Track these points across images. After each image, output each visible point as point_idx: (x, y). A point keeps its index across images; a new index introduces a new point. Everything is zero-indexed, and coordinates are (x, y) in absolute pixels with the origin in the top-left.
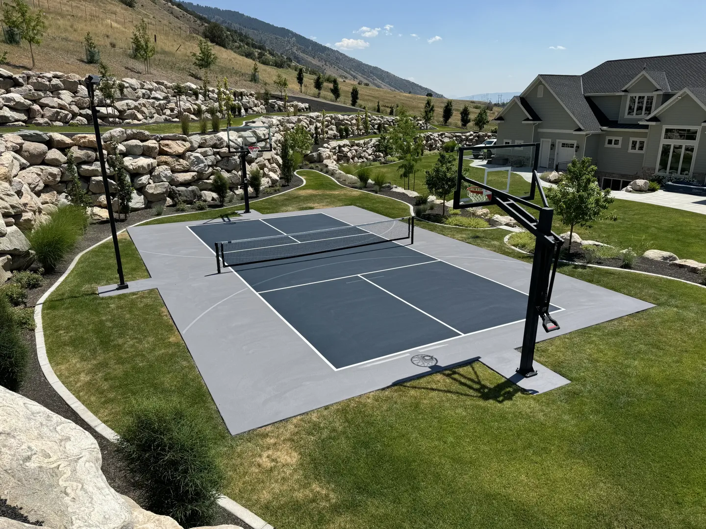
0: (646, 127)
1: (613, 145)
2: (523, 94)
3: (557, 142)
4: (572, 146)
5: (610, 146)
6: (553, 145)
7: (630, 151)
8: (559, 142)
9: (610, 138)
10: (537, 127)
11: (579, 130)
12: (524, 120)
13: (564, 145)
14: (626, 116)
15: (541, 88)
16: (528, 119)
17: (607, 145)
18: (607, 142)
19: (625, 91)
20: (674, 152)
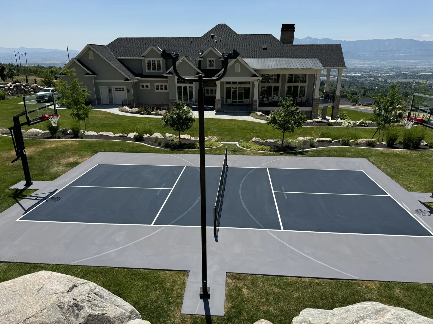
0: (166, 77)
1: (145, 88)
2: (78, 56)
3: (112, 88)
4: (123, 90)
5: (143, 88)
6: (110, 90)
7: (156, 91)
8: (113, 88)
9: (143, 84)
10: (95, 79)
11: (127, 79)
12: (86, 74)
13: (117, 90)
14: (147, 71)
15: (90, 52)
16: (88, 74)
17: (141, 88)
18: (141, 86)
19: (143, 56)
20: (189, 90)
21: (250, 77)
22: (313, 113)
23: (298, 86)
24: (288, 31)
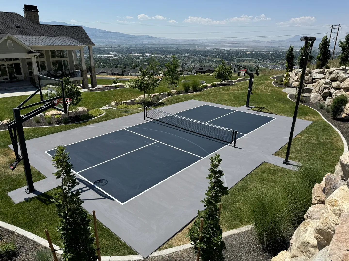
21: (26, 53)
22: (85, 82)
23: (61, 61)
24: (32, 11)
